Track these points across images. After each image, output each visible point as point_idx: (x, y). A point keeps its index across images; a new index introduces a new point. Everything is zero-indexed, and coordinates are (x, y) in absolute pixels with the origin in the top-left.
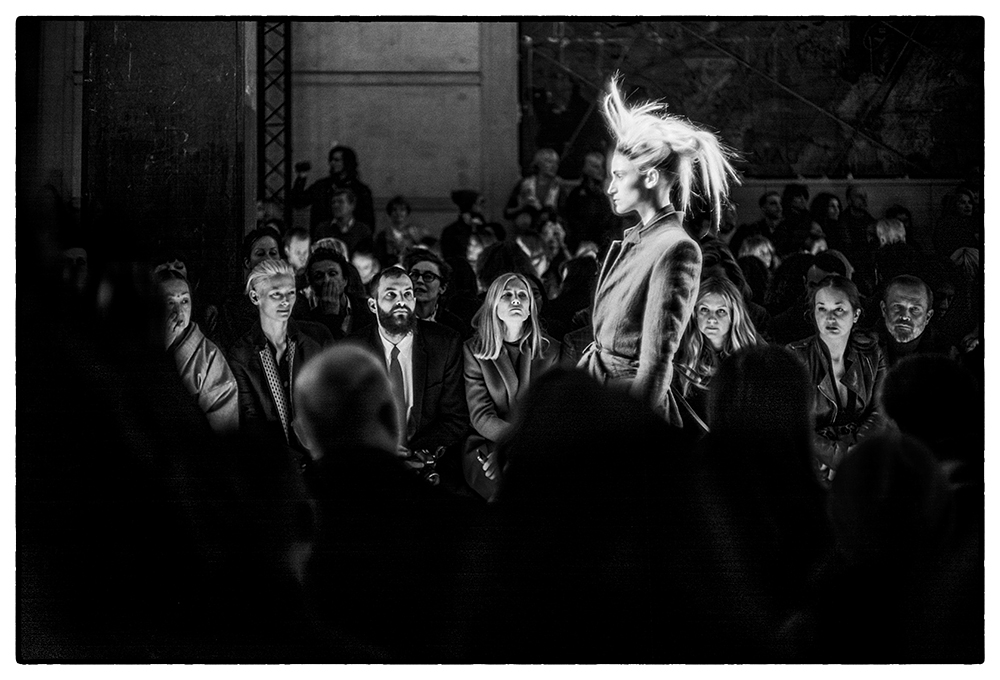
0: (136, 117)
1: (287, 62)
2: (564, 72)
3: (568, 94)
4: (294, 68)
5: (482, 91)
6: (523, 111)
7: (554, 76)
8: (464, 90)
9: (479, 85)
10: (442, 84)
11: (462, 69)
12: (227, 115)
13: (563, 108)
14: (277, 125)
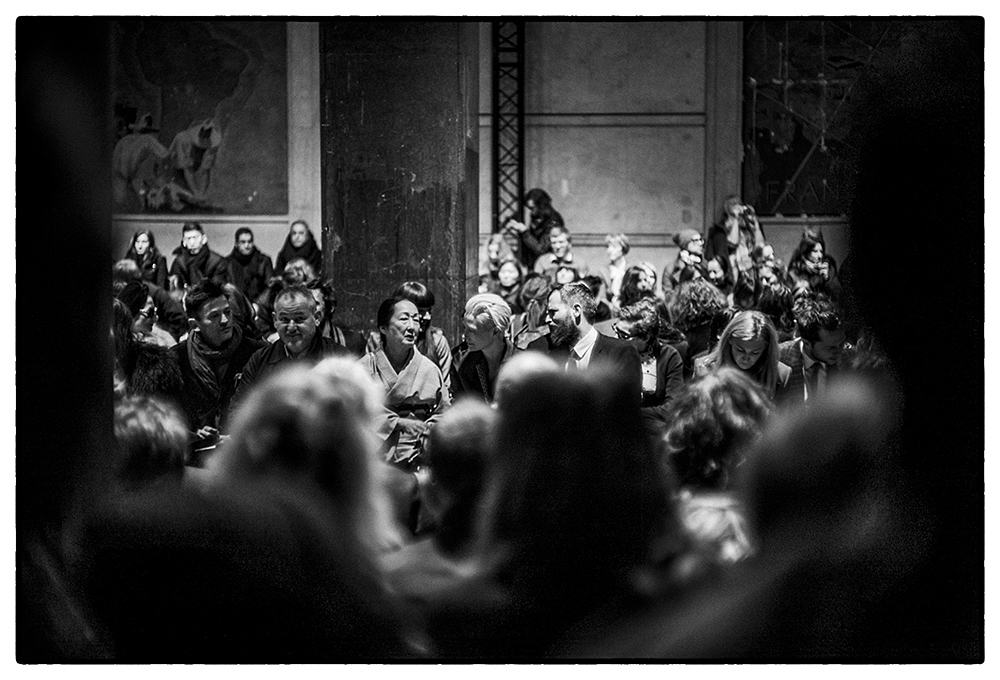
0: (369, 160)
1: (521, 105)
2: (788, 114)
3: (790, 135)
4: (527, 111)
5: (706, 132)
6: (746, 150)
7: (778, 117)
8: (690, 130)
9: (704, 126)
10: (667, 126)
11: (689, 111)
12: (450, 157)
13: (786, 147)
14: (510, 165)
